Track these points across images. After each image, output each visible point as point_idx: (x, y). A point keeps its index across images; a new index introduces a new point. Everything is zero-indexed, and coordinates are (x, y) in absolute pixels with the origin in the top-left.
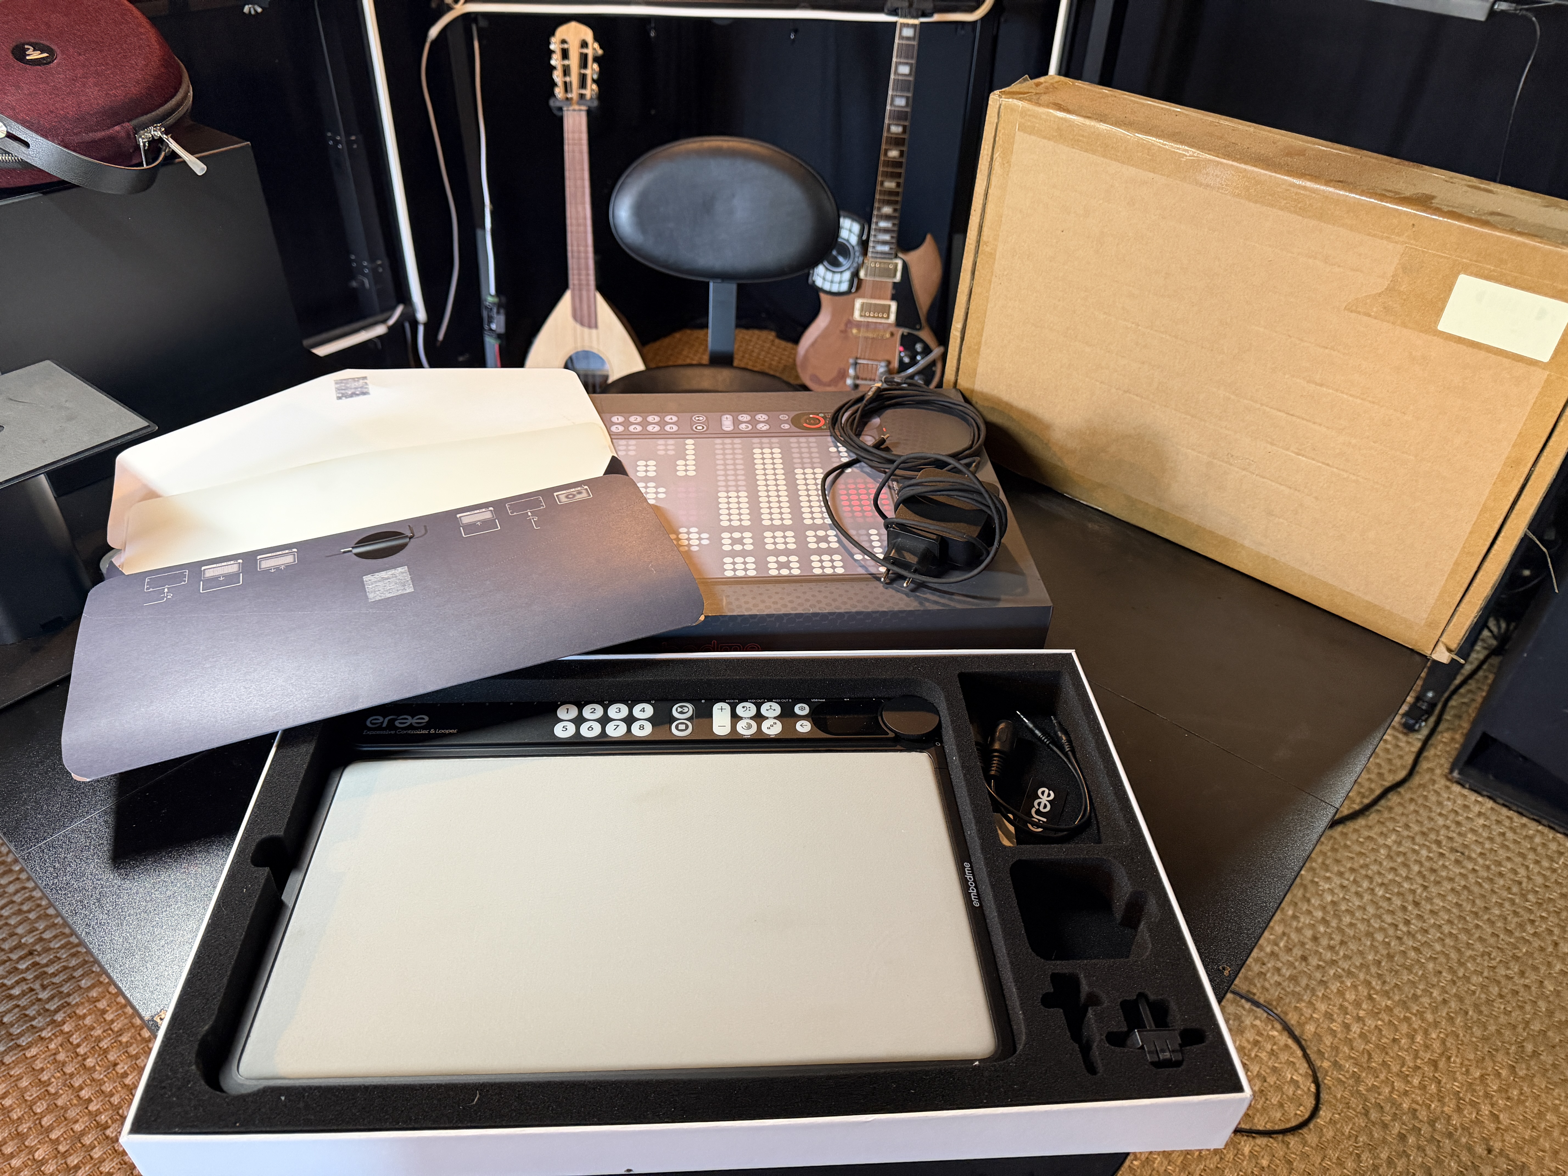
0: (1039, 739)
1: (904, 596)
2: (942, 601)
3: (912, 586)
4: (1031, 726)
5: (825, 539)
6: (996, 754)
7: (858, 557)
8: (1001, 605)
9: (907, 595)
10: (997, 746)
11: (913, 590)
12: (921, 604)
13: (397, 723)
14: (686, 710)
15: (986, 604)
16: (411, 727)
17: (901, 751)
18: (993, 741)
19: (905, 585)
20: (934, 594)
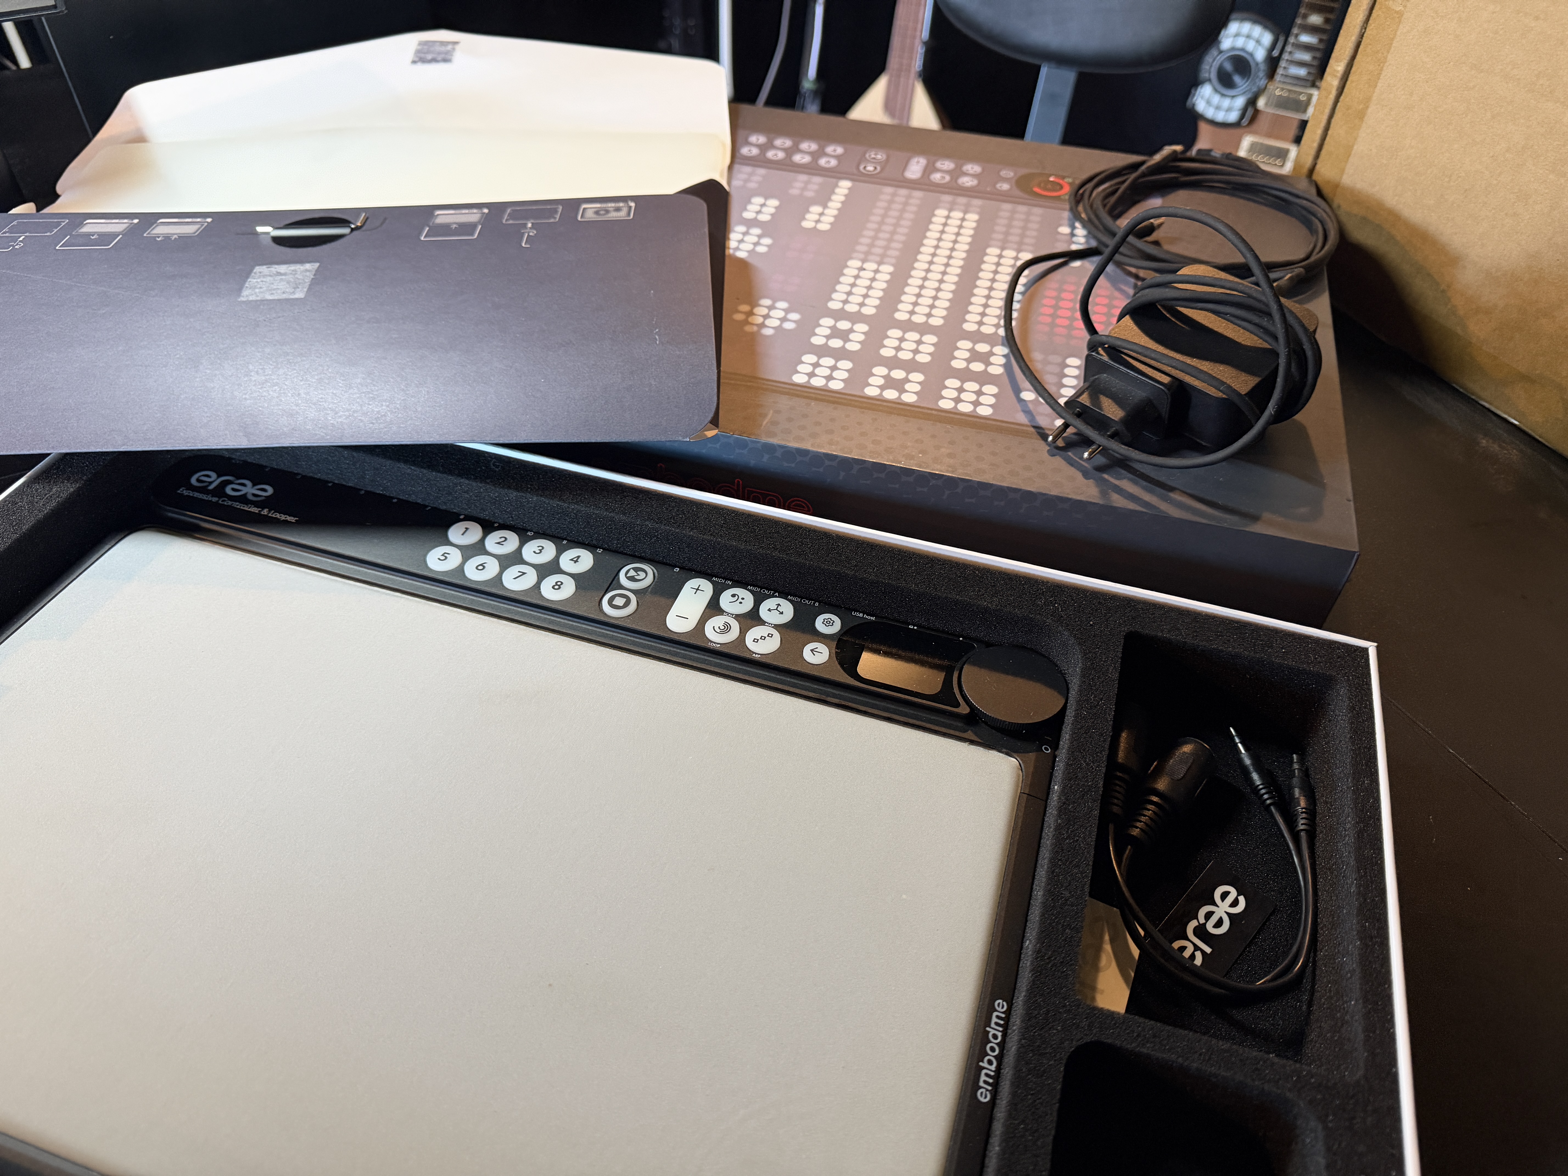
0: (1255, 790)
1: (1079, 475)
2: (1147, 497)
3: (1101, 460)
4: (1247, 761)
5: (985, 358)
6: (1155, 799)
7: (1029, 395)
8: (1258, 528)
9: (1086, 474)
10: (1162, 785)
11: (1100, 469)
12: (1104, 494)
13: (228, 490)
14: (642, 575)
15: (1229, 521)
16: (243, 499)
17: (972, 742)
18: (1158, 772)
19: (1086, 455)
20: (1136, 483)
